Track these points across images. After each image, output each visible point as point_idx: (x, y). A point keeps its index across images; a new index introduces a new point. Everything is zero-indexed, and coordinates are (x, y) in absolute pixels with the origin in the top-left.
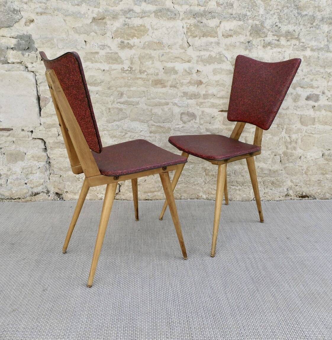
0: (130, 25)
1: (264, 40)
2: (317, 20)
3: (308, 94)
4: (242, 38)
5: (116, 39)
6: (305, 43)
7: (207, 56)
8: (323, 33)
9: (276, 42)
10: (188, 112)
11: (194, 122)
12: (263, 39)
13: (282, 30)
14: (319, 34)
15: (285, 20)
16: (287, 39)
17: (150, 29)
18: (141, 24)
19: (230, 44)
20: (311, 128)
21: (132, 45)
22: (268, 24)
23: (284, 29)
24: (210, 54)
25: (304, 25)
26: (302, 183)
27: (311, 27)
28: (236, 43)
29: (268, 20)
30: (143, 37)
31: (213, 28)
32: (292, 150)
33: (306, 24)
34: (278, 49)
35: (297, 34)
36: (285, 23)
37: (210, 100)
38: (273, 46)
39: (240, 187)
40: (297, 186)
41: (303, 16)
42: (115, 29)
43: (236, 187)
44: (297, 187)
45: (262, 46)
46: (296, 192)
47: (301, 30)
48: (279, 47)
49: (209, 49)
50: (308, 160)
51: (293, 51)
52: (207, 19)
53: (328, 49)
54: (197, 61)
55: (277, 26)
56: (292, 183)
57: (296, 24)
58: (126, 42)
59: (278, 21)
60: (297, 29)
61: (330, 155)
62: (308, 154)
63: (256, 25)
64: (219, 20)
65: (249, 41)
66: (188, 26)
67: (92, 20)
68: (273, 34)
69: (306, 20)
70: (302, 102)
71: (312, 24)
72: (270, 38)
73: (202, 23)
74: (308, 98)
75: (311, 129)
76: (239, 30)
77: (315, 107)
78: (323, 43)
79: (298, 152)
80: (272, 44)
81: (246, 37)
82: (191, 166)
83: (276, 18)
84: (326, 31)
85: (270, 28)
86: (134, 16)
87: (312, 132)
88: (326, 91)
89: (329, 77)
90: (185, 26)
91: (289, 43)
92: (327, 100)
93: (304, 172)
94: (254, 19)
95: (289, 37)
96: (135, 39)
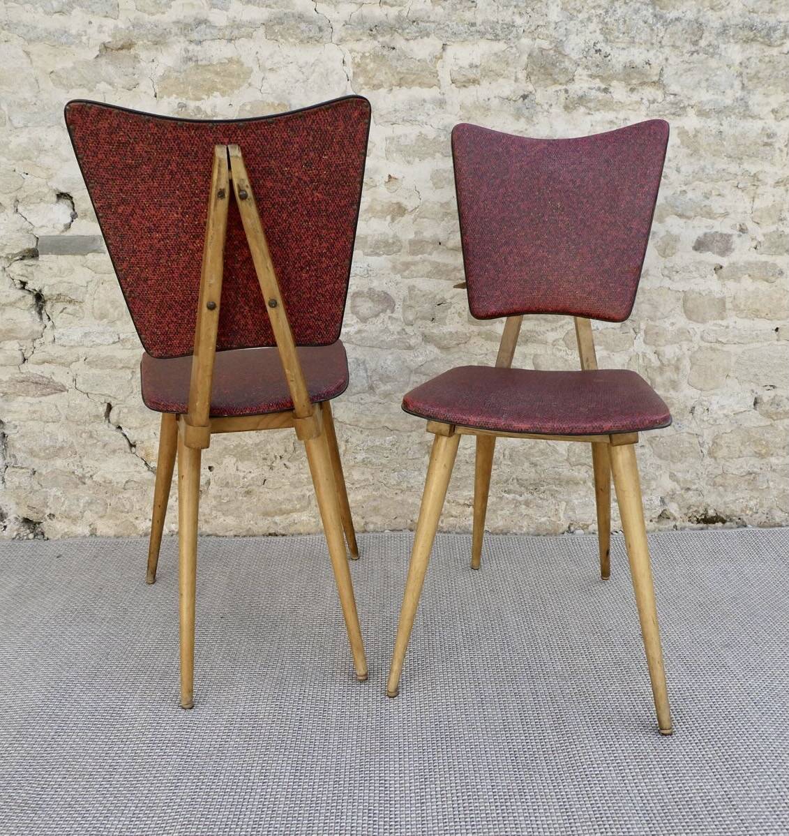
0: (201, 60)
1: (566, 91)
2: (711, 33)
3: (700, 233)
4: (506, 88)
5: (165, 97)
6: (680, 96)
7: (413, 137)
8: (727, 65)
9: (601, 95)
10: (370, 289)
11: (390, 317)
12: (563, 87)
13: (614, 60)
14: (717, 69)
15: (621, 35)
16: (629, 87)
17: (256, 69)
18: (229, 55)
19: (475, 103)
20: (714, 328)
21: (209, 112)
22: (574, 46)
23: (620, 58)
24: (420, 132)
25: (673, 46)
26: (703, 483)
27: (694, 52)
28: (489, 99)
29: (572, 37)
30: (236, 92)
31: (425, 61)
32: (669, 391)
33: (679, 43)
34: (606, 114)
35: (656, 70)
36: (621, 42)
37: (429, 257)
38: (592, 105)
39: (529, 496)
40: (688, 489)
41: (670, 23)
42: (160, 72)
43: (517, 496)
44: (691, 492)
45: (561, 106)
46: (689, 508)
47: (667, 59)
48: (610, 109)
49: (419, 118)
50: (715, 416)
52: (407, 40)
53: (744, 108)
54: (388, 151)
55: (600, 50)
56: (675, 483)
57: (652, 44)
59: (601, 38)
60: (655, 57)
61: (777, 402)
62: (714, 399)
63: (542, 50)
64: (441, 39)
65: (526, 93)
66: (358, 60)
67: (100, 51)
68: (590, 73)
69: (680, 34)
70: (685, 256)
71: (695, 43)
72: (582, 84)
73: (394, 48)
74: (700, 246)
75: (715, 331)
76: (495, 66)
77: (724, 270)
78: (729, 92)
79: (685, 396)
80: (590, 101)
81: (518, 84)
82: (388, 438)
83: (595, 32)
84: (737, 62)
85: (581, 56)
86: (209, 37)
87: (720, 340)
88: (750, 225)
89: (754, 185)
90: (349, 59)
91: (635, 97)
92: (755, 248)
93: (705, 452)
94: (536, 36)
95: (634, 82)
96: (215, 97)
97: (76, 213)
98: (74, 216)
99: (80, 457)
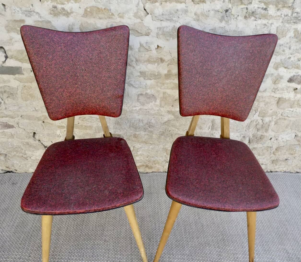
3: (292, 75)
4: (218, 5)
5: (45, 2)
6: (299, 14)
7: (171, 28)
9: (263, 12)
10: (146, 93)
11: (154, 104)
12: (245, 6)
16: (277, 8)
19: (202, 13)
21: (69, 11)
24: (174, 26)
26: (268, 162)
28: (209, 11)
32: (263, 133)
34: (264, 21)
38: (257, 16)
45: (243, 16)
48: (266, 19)
49: (174, 19)
50: (279, 141)
51: (282, 24)
54: (158, 34)
58: (59, 6)
62: (280, 136)
65: (227, 9)
70: (284, 83)
72: (255, 5)
74: (291, 80)
75: (287, 112)
77: (297, 90)
79: (270, 134)
81: (224, 4)
82: (150, 147)
87: (288, 116)
91: (279, 13)
95: (280, 6)
96: (72, 3)
97: (7, 56)
98: (6, 57)
99: (25, 151)
